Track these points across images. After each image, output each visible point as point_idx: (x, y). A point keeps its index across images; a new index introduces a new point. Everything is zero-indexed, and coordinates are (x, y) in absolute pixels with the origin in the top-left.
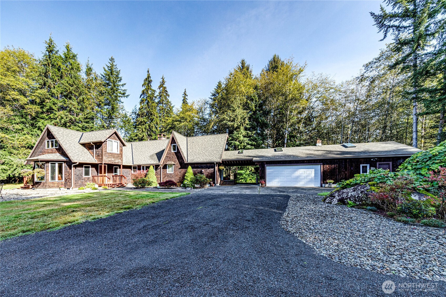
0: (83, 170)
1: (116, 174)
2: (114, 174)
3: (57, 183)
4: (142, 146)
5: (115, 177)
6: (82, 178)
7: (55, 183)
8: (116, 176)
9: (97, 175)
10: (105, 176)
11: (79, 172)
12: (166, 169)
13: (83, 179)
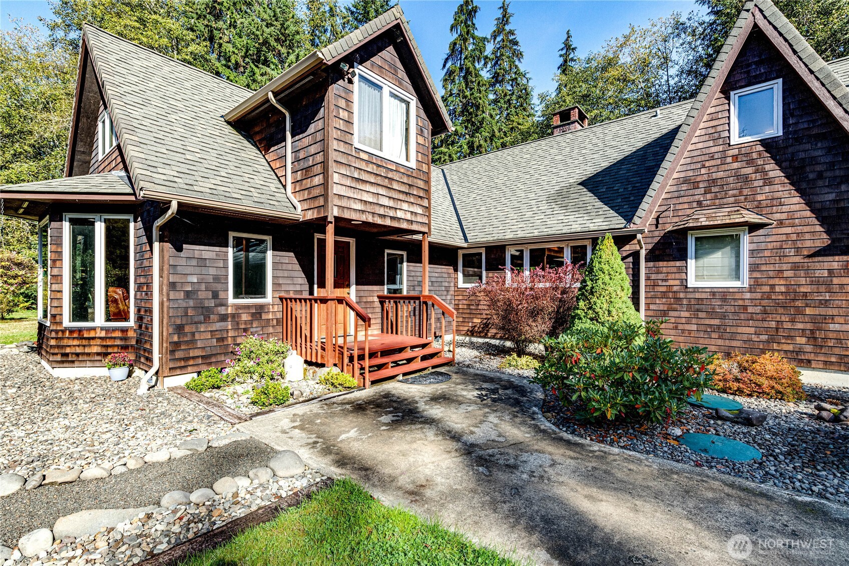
0: (226, 260)
1: (395, 291)
2: (385, 290)
3: (103, 334)
4: (488, 168)
5: (389, 305)
6: (222, 310)
7: (92, 334)
8: (396, 297)
9: (306, 295)
10: (340, 301)
11: (204, 271)
12: (684, 257)
13: (223, 318)
